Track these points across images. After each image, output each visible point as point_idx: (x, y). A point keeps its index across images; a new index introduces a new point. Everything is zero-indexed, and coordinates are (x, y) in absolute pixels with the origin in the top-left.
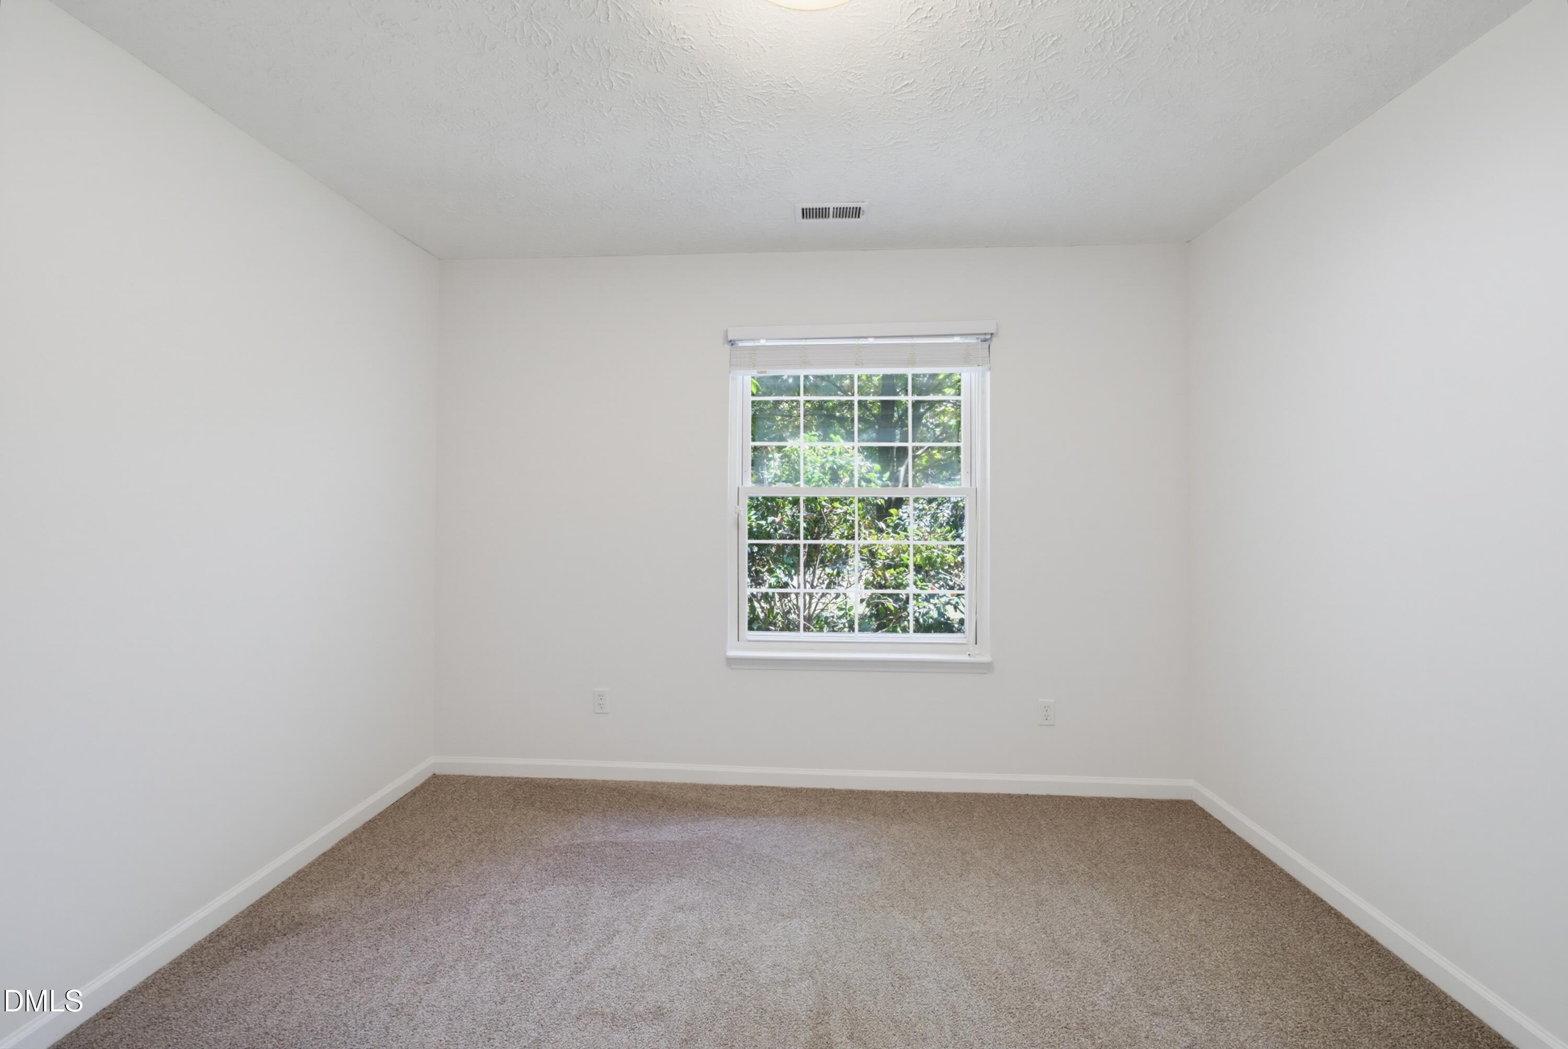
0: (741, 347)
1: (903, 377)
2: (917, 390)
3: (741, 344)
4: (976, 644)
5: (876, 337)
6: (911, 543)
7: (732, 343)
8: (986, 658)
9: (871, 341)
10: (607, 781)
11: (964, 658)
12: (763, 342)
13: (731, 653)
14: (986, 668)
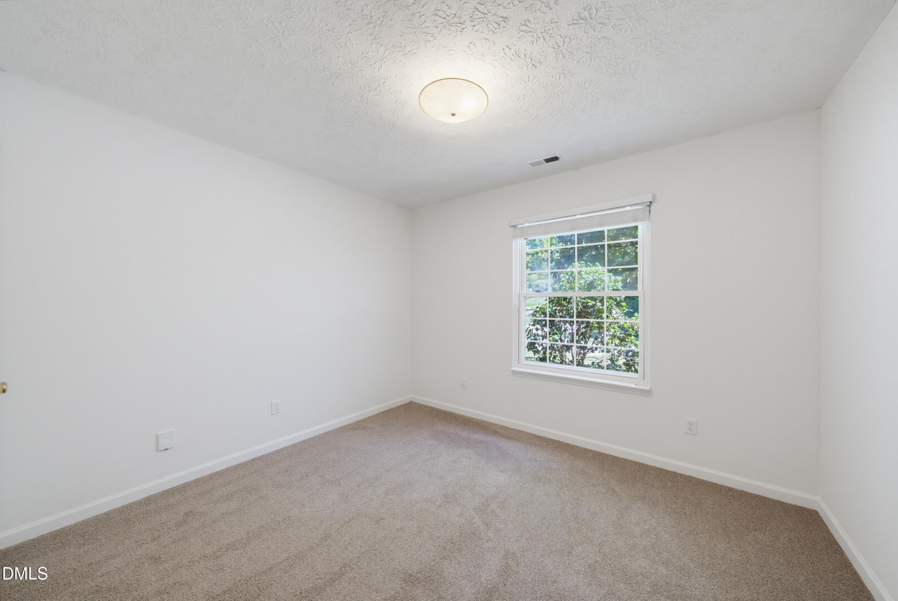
0: (520, 228)
1: (603, 232)
2: (611, 238)
3: (519, 226)
4: (644, 379)
5: (580, 214)
6: (605, 320)
7: (515, 227)
8: (647, 388)
9: (578, 216)
10: (465, 416)
11: (633, 386)
12: (526, 225)
13: (514, 369)
14: (648, 393)
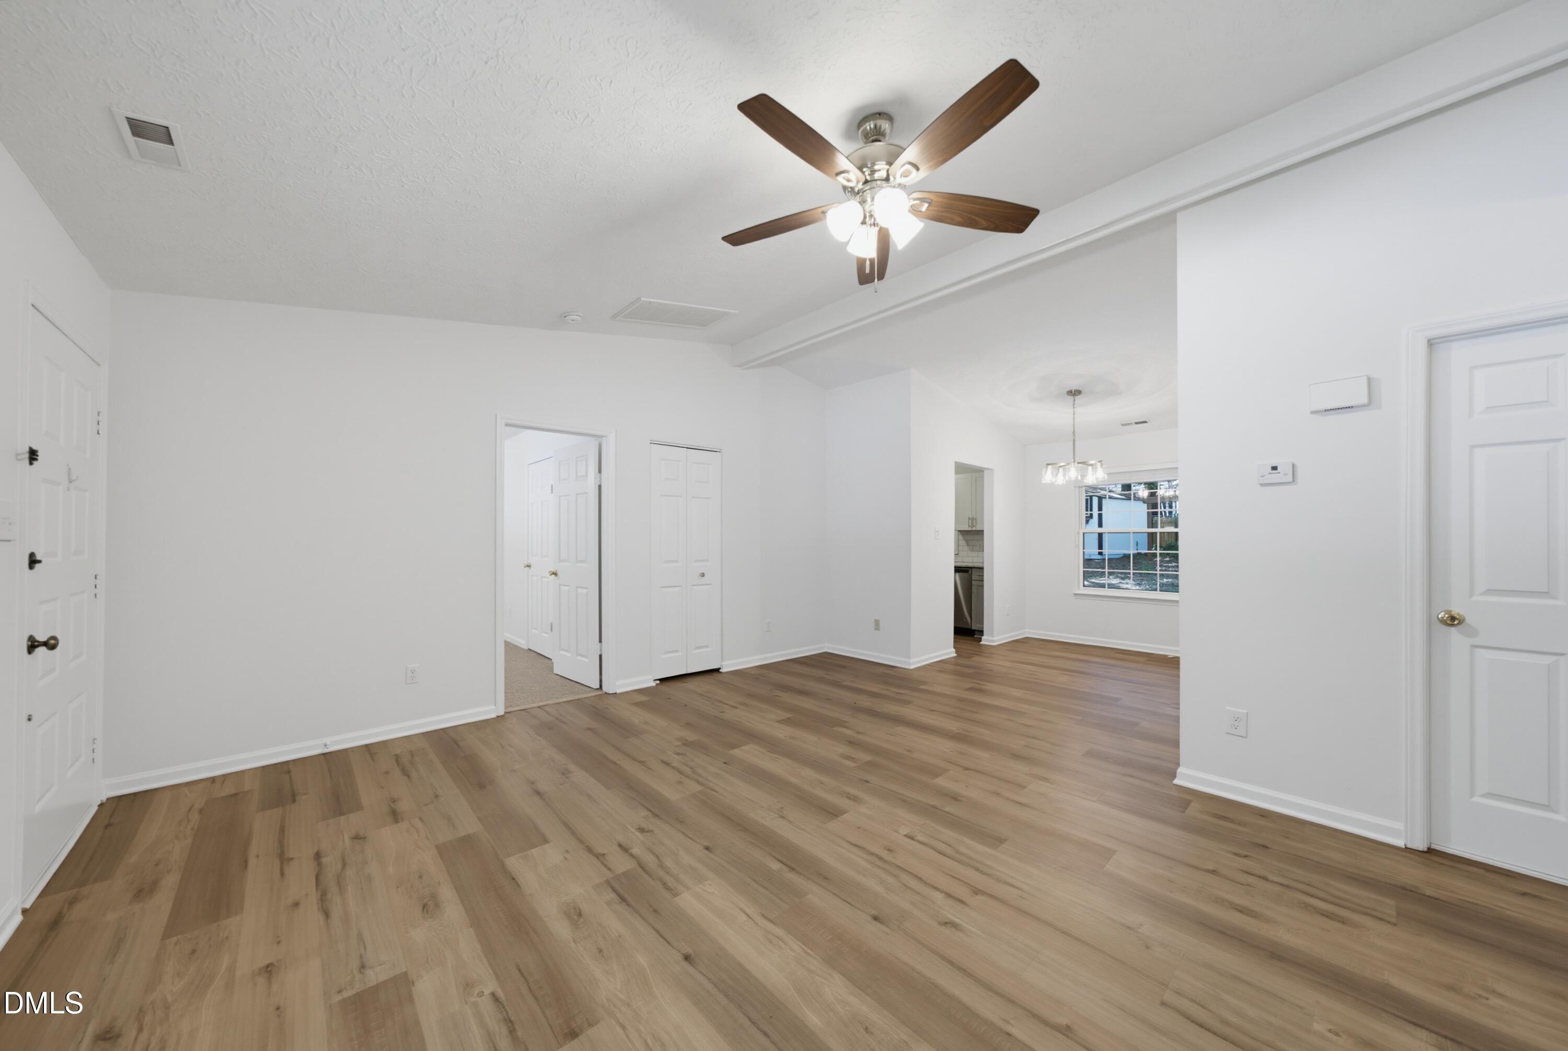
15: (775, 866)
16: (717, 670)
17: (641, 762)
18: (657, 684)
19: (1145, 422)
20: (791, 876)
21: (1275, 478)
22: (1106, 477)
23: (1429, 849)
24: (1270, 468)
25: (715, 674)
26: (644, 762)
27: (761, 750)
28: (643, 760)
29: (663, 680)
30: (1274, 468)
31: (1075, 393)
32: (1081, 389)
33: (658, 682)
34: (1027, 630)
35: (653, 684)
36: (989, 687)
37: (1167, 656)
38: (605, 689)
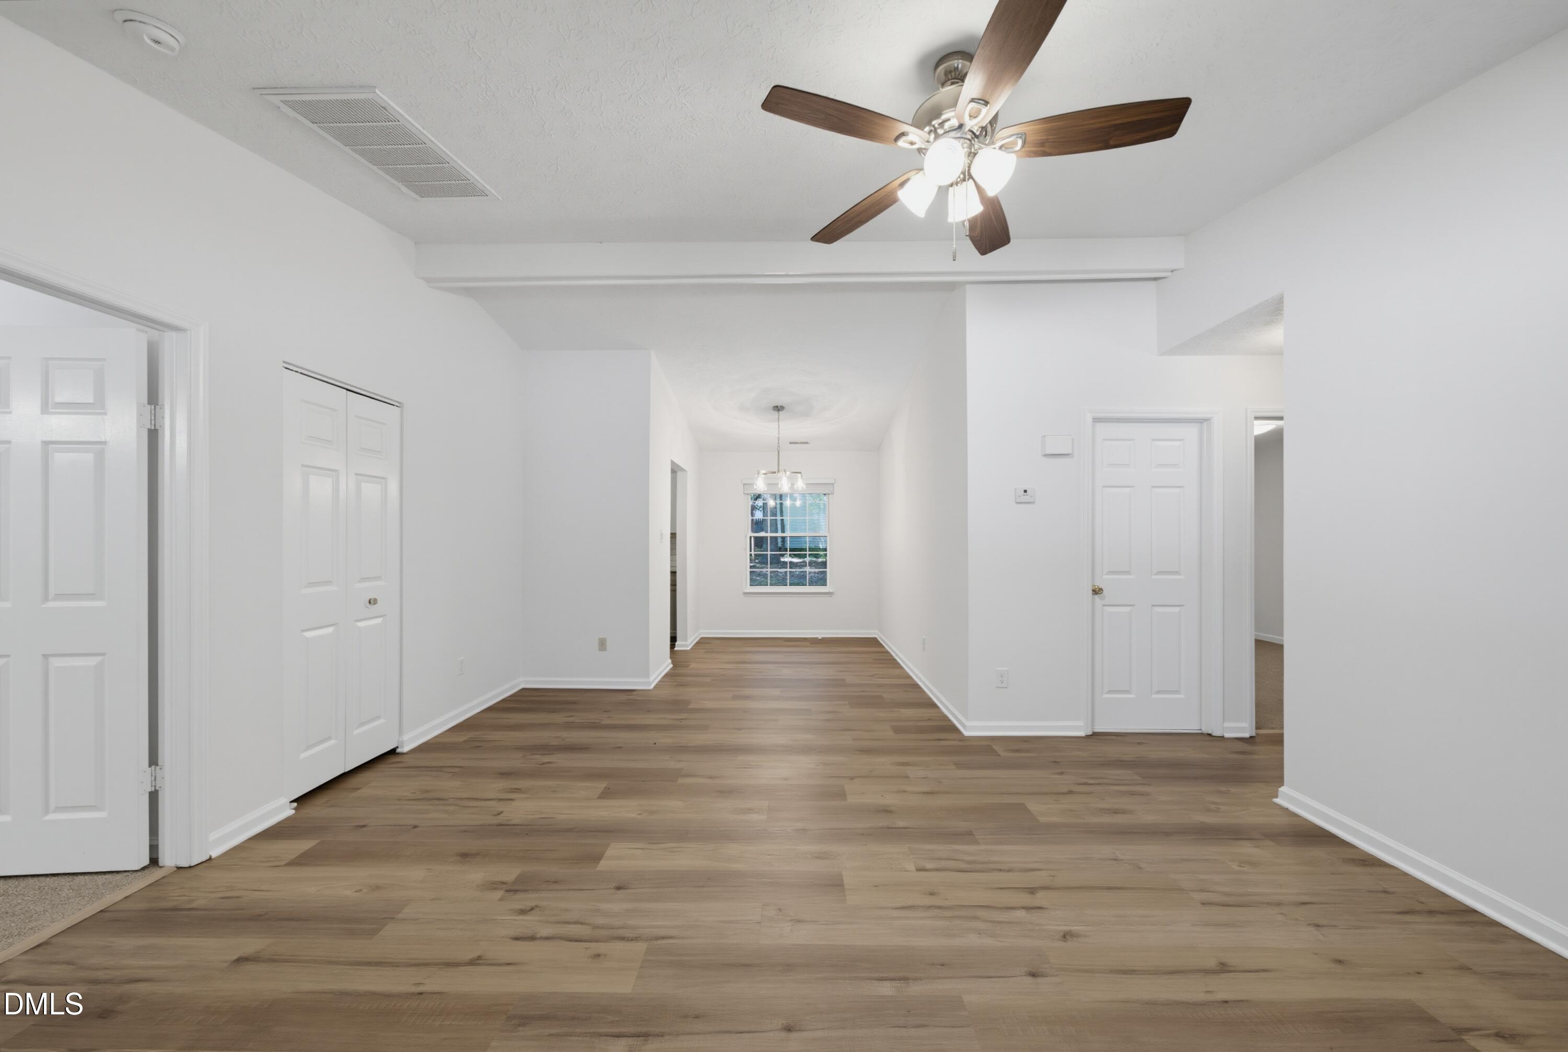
15: (886, 989)
16: (393, 752)
17: (473, 962)
18: (295, 809)
19: (807, 443)
20: (915, 989)
21: (1025, 498)
22: (805, 487)
23: (1093, 733)
24: (1023, 491)
25: (394, 759)
26: (479, 958)
27: (640, 845)
28: (475, 955)
29: (300, 800)
30: (1025, 491)
31: (778, 409)
32: (784, 406)
33: (295, 804)
34: (701, 631)
35: (289, 812)
36: (747, 691)
37: (817, 638)
38: (168, 859)
